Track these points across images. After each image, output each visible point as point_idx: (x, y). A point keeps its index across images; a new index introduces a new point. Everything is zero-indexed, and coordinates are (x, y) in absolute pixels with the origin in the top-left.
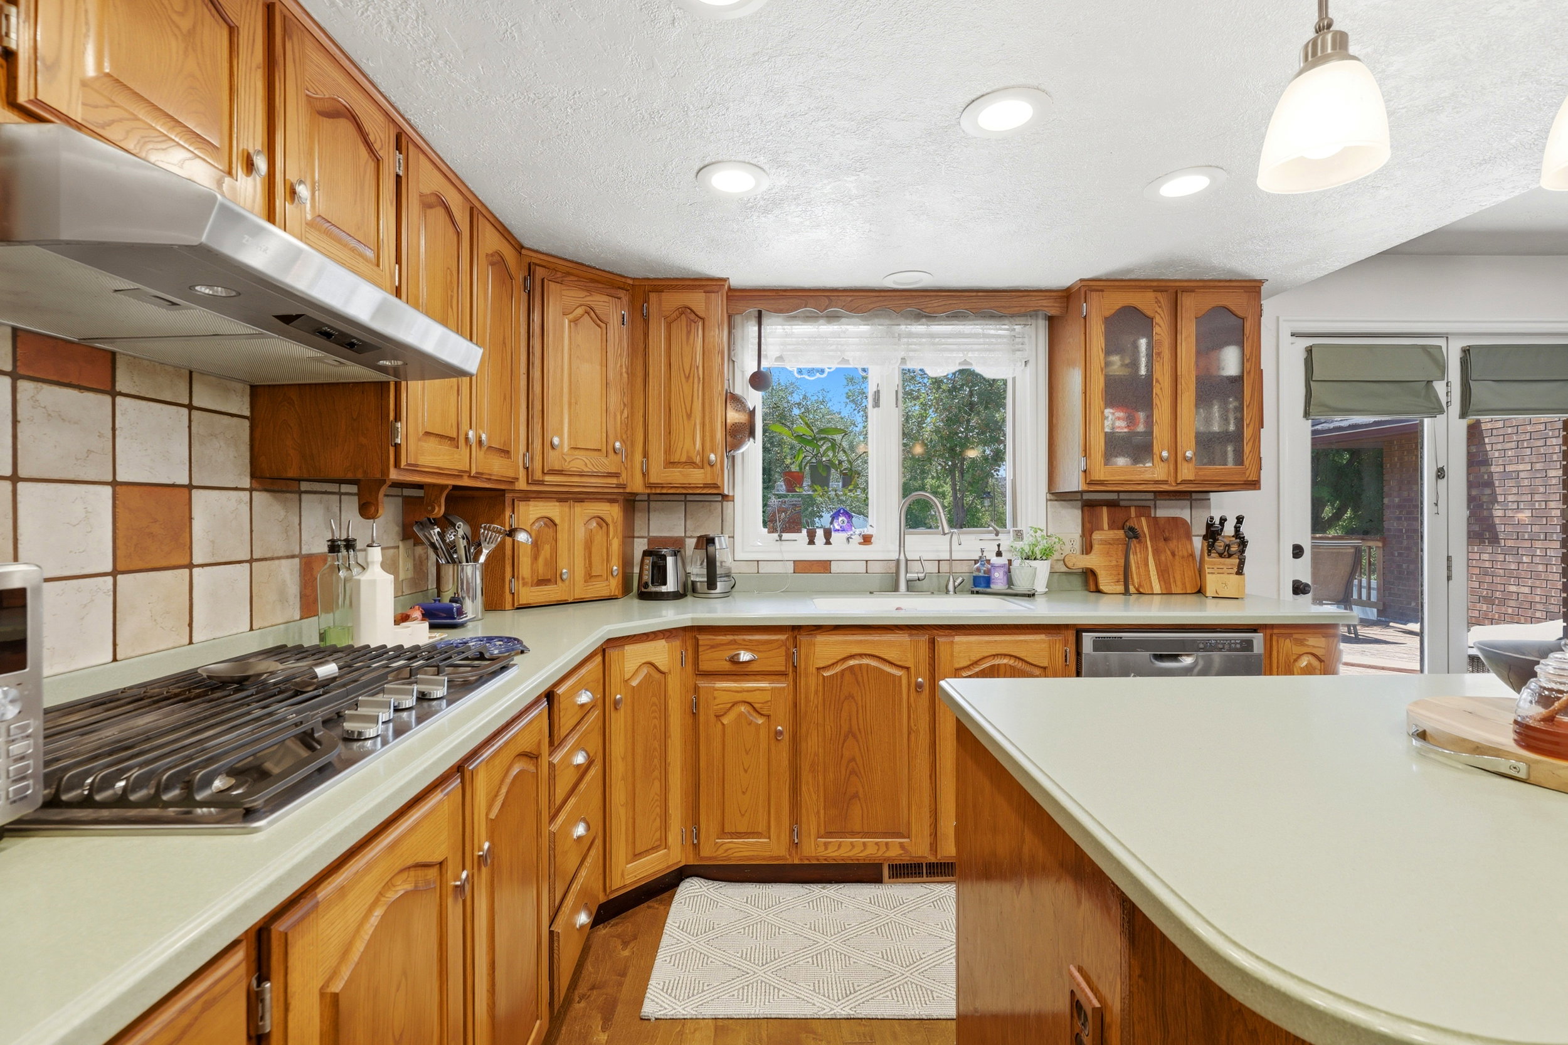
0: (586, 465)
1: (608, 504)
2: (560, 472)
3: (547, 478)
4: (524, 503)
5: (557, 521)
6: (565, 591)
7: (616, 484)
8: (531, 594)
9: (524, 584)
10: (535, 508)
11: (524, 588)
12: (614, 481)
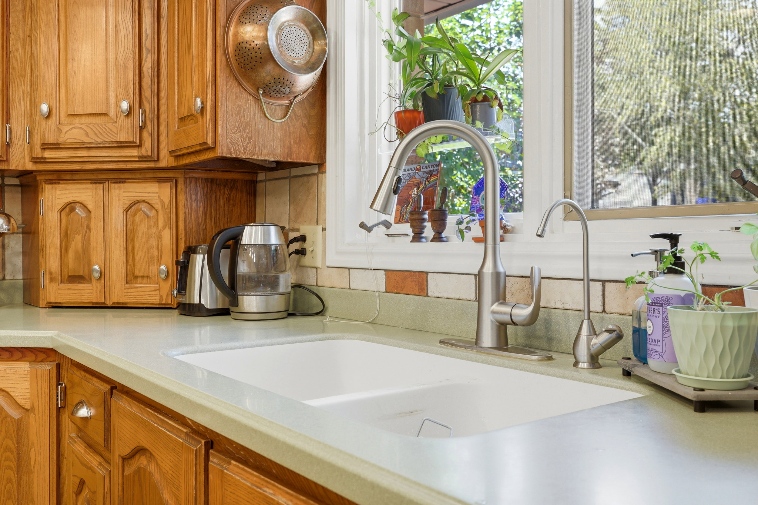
0: (87, 135)
1: (157, 184)
2: (56, 146)
3: (48, 154)
4: (50, 186)
5: (90, 207)
6: (100, 292)
7: (139, 157)
8: (60, 292)
9: (52, 280)
10: (63, 192)
11: (52, 284)
12: (134, 152)
